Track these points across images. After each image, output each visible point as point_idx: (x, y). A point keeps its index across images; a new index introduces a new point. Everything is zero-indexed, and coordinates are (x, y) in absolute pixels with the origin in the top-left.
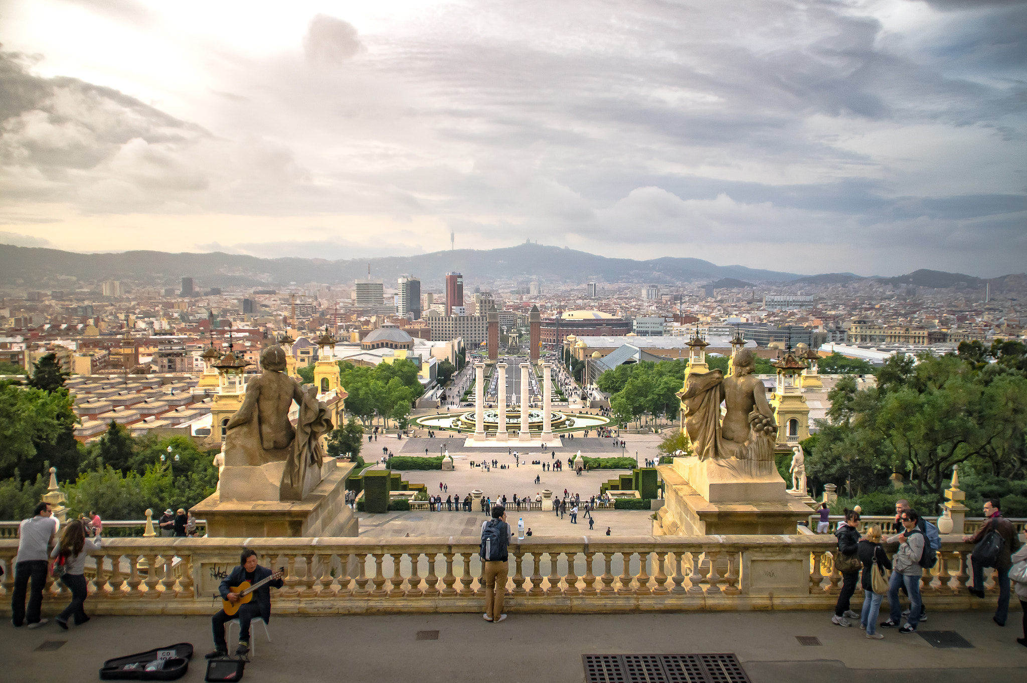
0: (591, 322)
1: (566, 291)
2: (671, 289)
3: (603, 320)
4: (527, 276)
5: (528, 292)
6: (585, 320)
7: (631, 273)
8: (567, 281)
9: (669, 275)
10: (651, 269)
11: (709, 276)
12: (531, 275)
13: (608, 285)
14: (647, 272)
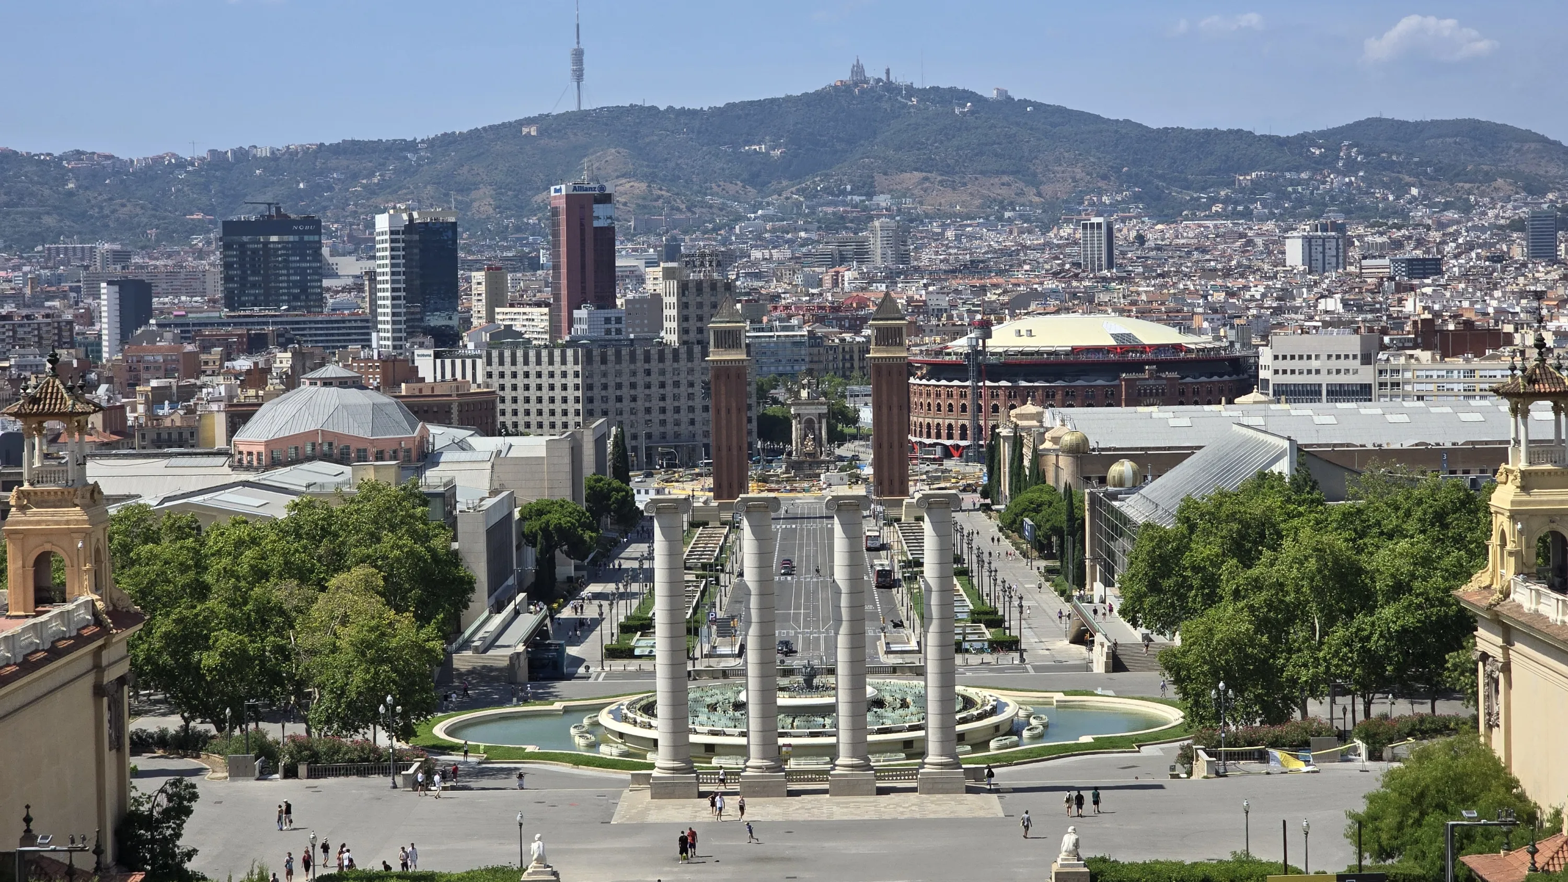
0: (1100, 357)
1: (1004, 252)
2: (1397, 234)
3: (1144, 348)
4: (857, 198)
5: (861, 255)
6: (1075, 350)
7: (1245, 179)
8: (1007, 214)
9: (1386, 186)
10: (1320, 165)
11: (1535, 188)
12: (870, 195)
13: (1160, 227)
14: (1304, 176)
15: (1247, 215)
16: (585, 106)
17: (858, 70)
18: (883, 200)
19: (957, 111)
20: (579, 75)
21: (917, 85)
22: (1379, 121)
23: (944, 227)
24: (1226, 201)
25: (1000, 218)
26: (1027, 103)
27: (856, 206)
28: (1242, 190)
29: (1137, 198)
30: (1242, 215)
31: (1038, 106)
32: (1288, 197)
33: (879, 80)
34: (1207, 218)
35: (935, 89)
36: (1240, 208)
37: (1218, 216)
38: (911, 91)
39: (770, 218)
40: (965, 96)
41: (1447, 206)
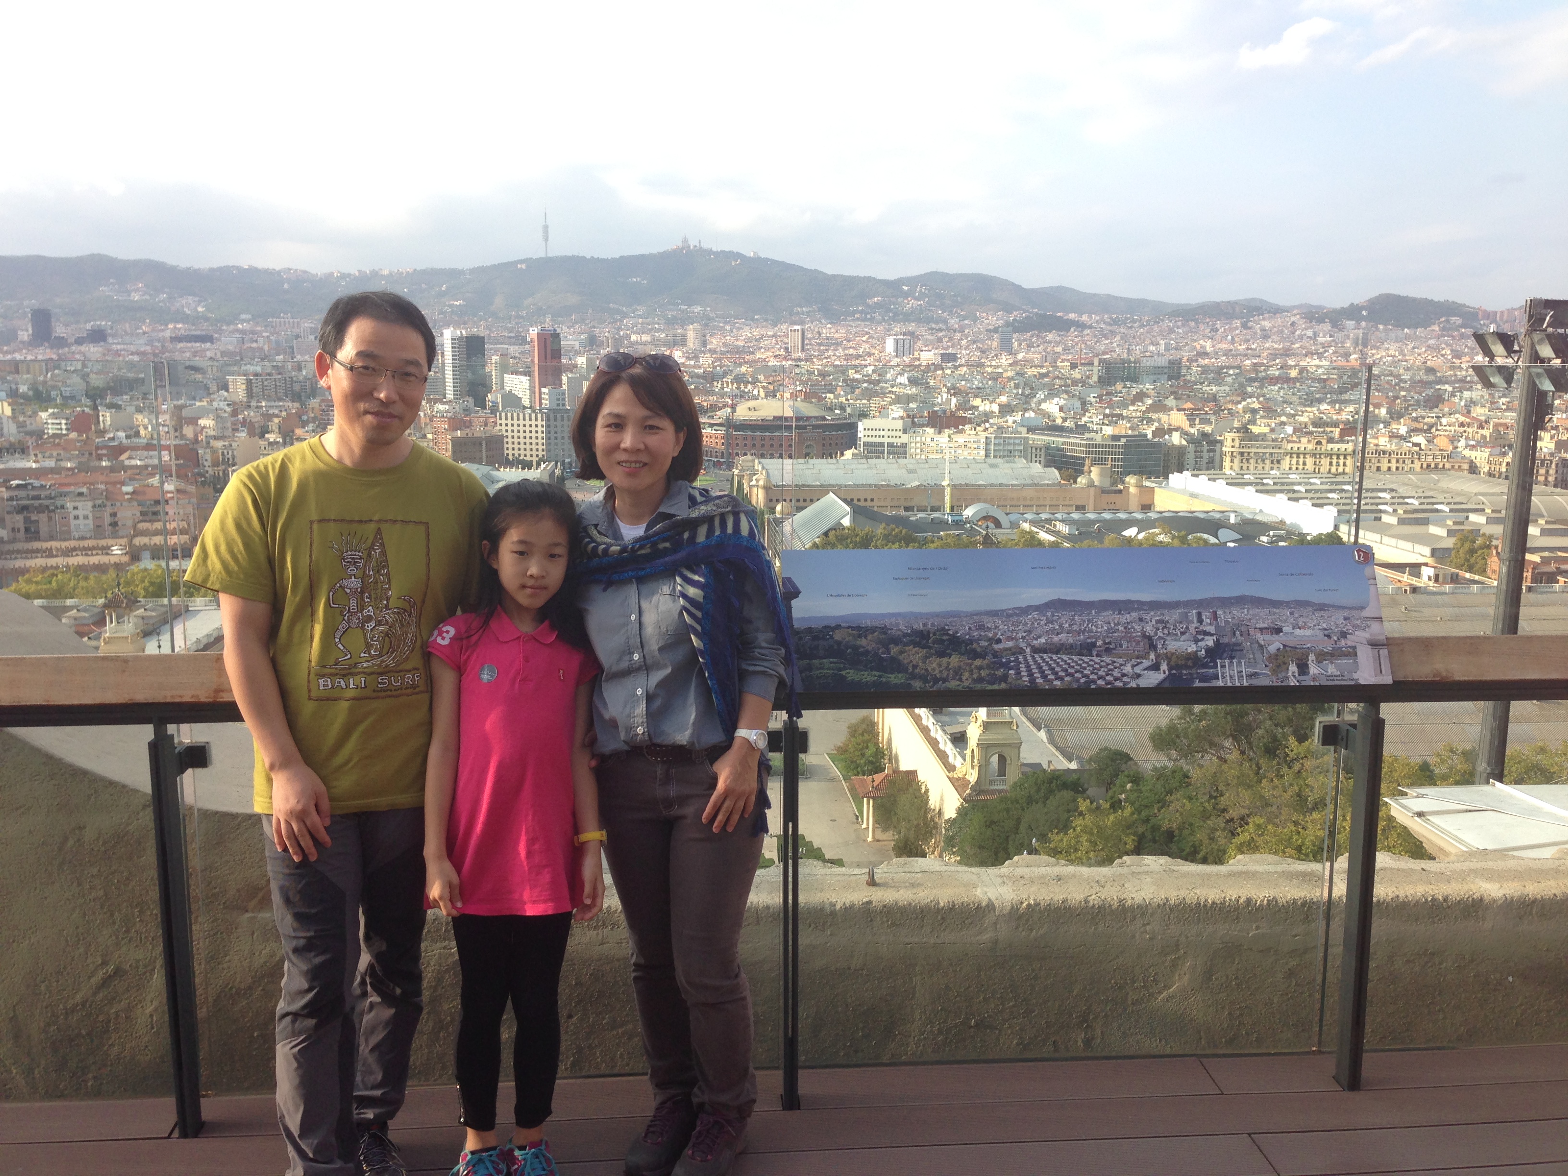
7: (871, 302)
8: (756, 317)
9: (938, 307)
10: (906, 295)
11: (1008, 308)
12: (689, 306)
13: (829, 326)
14: (900, 300)
15: (872, 319)
16: (550, 255)
17: (685, 240)
18: (697, 309)
19: (733, 263)
20: (546, 239)
21: (714, 249)
22: (936, 272)
23: (726, 323)
24: (861, 312)
25: (753, 320)
26: (767, 259)
27: (683, 311)
28: (868, 306)
29: (819, 310)
30: (869, 320)
31: (771, 260)
32: (890, 310)
33: (695, 246)
34: (853, 321)
35: (723, 252)
36: (869, 316)
37: (858, 319)
38: (710, 252)
39: (640, 317)
40: (738, 255)
41: (965, 318)
